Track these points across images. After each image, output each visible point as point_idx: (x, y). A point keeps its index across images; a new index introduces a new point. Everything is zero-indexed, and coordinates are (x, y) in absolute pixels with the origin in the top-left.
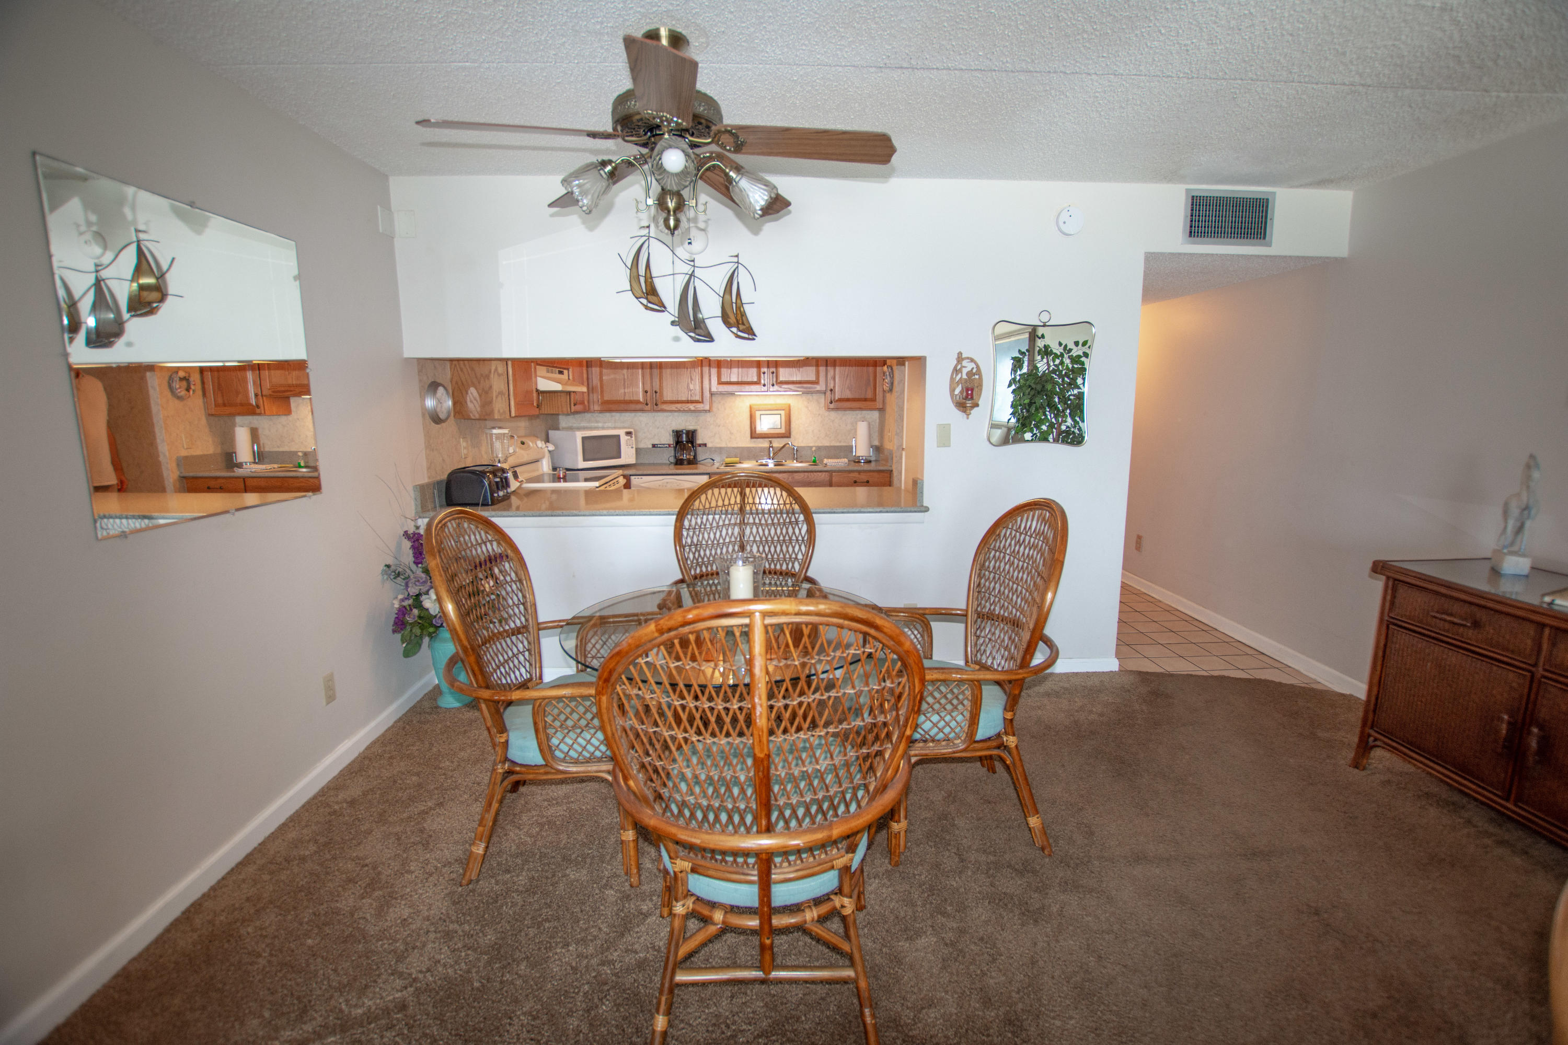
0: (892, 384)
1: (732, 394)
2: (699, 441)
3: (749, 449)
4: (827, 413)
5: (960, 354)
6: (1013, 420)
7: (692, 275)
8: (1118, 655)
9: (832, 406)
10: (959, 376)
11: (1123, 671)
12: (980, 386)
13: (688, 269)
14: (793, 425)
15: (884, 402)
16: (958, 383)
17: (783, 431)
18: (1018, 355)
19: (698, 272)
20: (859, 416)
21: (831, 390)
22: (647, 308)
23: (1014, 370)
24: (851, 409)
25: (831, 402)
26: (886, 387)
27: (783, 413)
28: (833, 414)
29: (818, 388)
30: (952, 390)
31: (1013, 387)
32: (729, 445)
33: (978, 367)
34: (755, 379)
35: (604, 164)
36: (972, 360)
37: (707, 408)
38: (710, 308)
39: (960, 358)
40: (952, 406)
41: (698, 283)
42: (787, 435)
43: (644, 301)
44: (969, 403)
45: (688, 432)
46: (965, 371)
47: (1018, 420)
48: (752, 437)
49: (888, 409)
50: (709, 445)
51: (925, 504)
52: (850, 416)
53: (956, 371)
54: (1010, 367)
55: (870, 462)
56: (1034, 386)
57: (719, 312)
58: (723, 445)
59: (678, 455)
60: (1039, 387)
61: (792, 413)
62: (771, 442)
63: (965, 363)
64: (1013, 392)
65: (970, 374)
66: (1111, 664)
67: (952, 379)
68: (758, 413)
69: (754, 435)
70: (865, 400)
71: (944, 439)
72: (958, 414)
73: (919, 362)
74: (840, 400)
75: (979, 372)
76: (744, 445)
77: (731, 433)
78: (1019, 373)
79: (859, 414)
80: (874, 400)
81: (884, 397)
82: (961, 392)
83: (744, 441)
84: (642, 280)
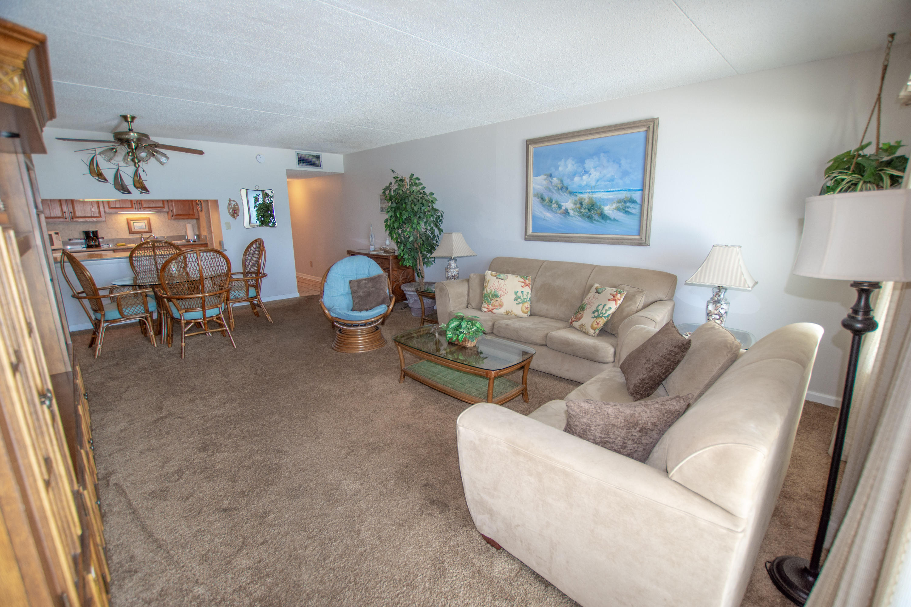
0: (202, 208)
1: (116, 213)
2: (100, 236)
3: (129, 239)
4: (170, 221)
5: (230, 199)
6: (258, 222)
7: (118, 169)
8: (299, 291)
9: (173, 218)
10: (230, 206)
11: (300, 296)
12: (239, 209)
13: (116, 167)
14: (152, 227)
15: (199, 216)
16: (230, 208)
17: (147, 230)
18: (256, 196)
19: (120, 168)
20: (186, 222)
21: (172, 211)
22: (99, 181)
23: (255, 202)
24: (183, 219)
25: (172, 216)
26: (199, 209)
27: (146, 221)
28: (173, 222)
29: (165, 210)
30: (229, 211)
31: (256, 209)
32: (117, 237)
33: (237, 203)
34: (130, 206)
35: (113, 149)
36: (234, 201)
37: (104, 219)
38: (128, 181)
39: (230, 200)
40: (229, 216)
41: (121, 172)
42: (150, 231)
43: (97, 178)
44: (235, 215)
45: (93, 232)
46: (232, 205)
47: (260, 222)
48: (130, 233)
49: (201, 218)
50: (105, 238)
51: (225, 249)
52: (182, 222)
53: (229, 204)
54: (254, 201)
55: (196, 241)
56: (264, 208)
57: (132, 183)
58: (114, 237)
59: (88, 243)
60: (266, 209)
61: (151, 221)
62: (142, 235)
63: (232, 202)
64: (256, 210)
65: (234, 205)
66: (297, 295)
67: (228, 207)
68: (132, 222)
69: (131, 232)
70: (189, 215)
71: (229, 227)
72: (232, 218)
73: (216, 202)
74: (177, 215)
75: (237, 205)
76: (126, 237)
77: (117, 232)
78: (257, 203)
79: (186, 221)
80: (193, 215)
81: (198, 213)
82: (232, 211)
83: (127, 235)
84: (96, 170)
